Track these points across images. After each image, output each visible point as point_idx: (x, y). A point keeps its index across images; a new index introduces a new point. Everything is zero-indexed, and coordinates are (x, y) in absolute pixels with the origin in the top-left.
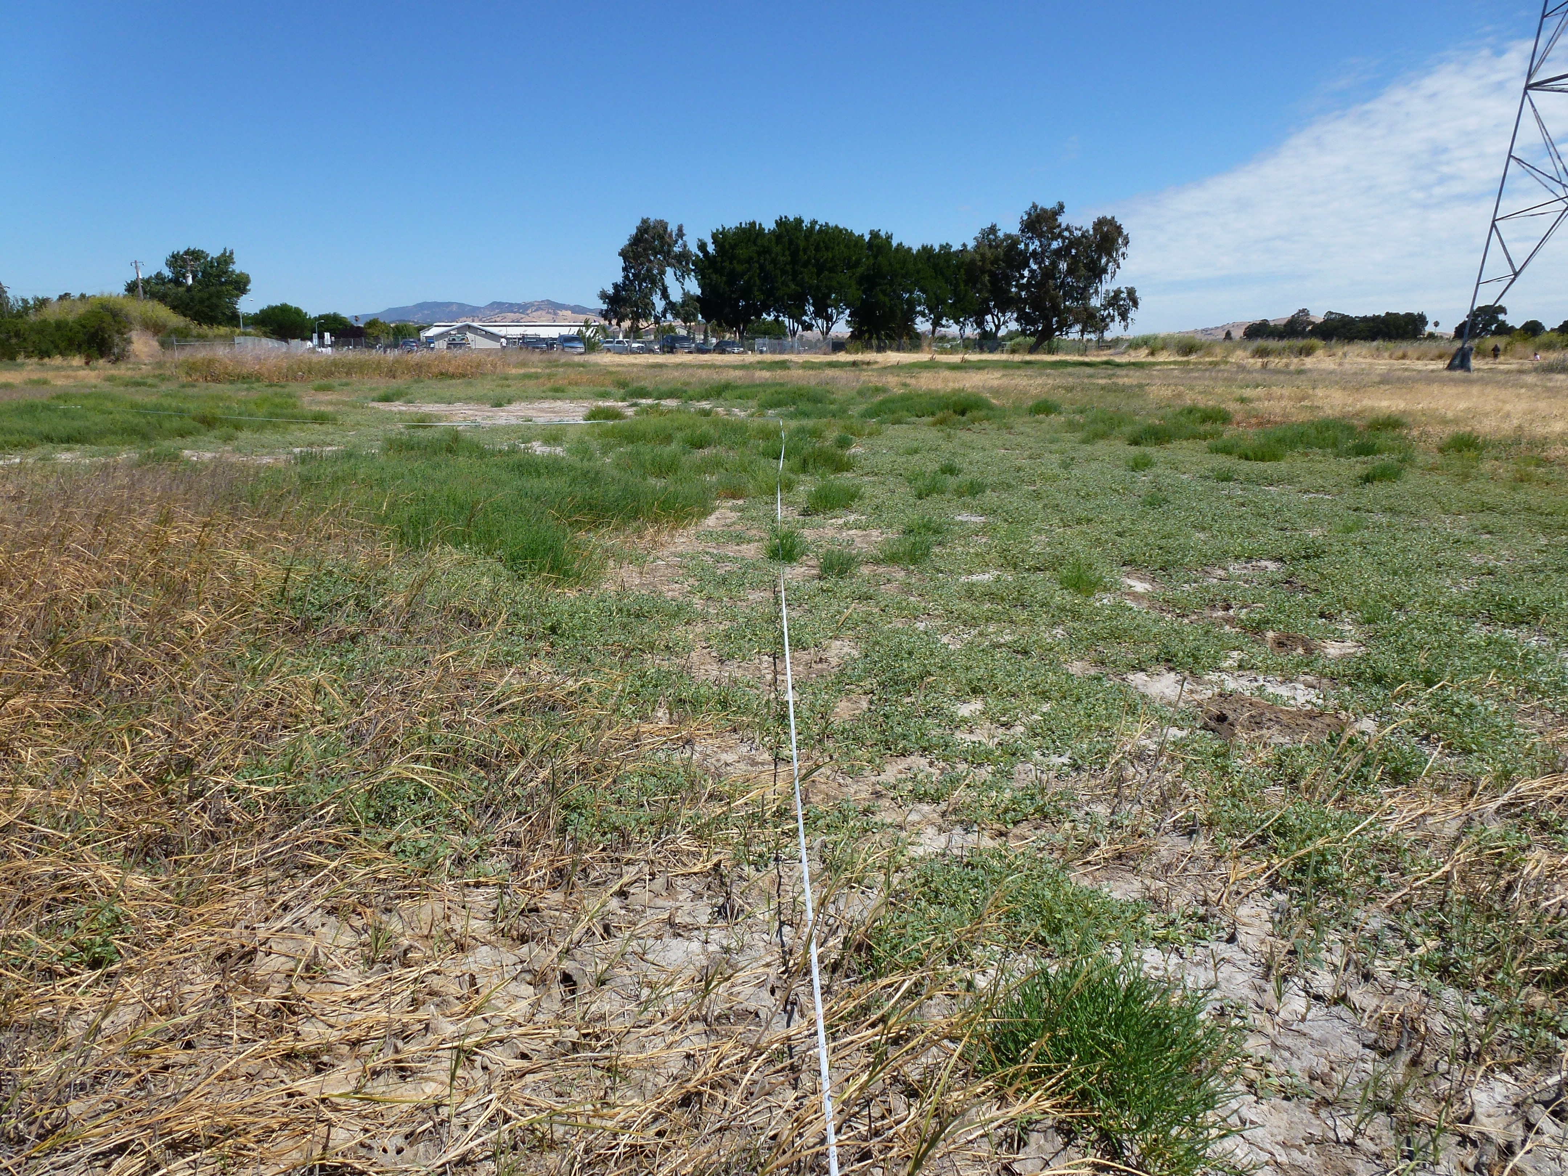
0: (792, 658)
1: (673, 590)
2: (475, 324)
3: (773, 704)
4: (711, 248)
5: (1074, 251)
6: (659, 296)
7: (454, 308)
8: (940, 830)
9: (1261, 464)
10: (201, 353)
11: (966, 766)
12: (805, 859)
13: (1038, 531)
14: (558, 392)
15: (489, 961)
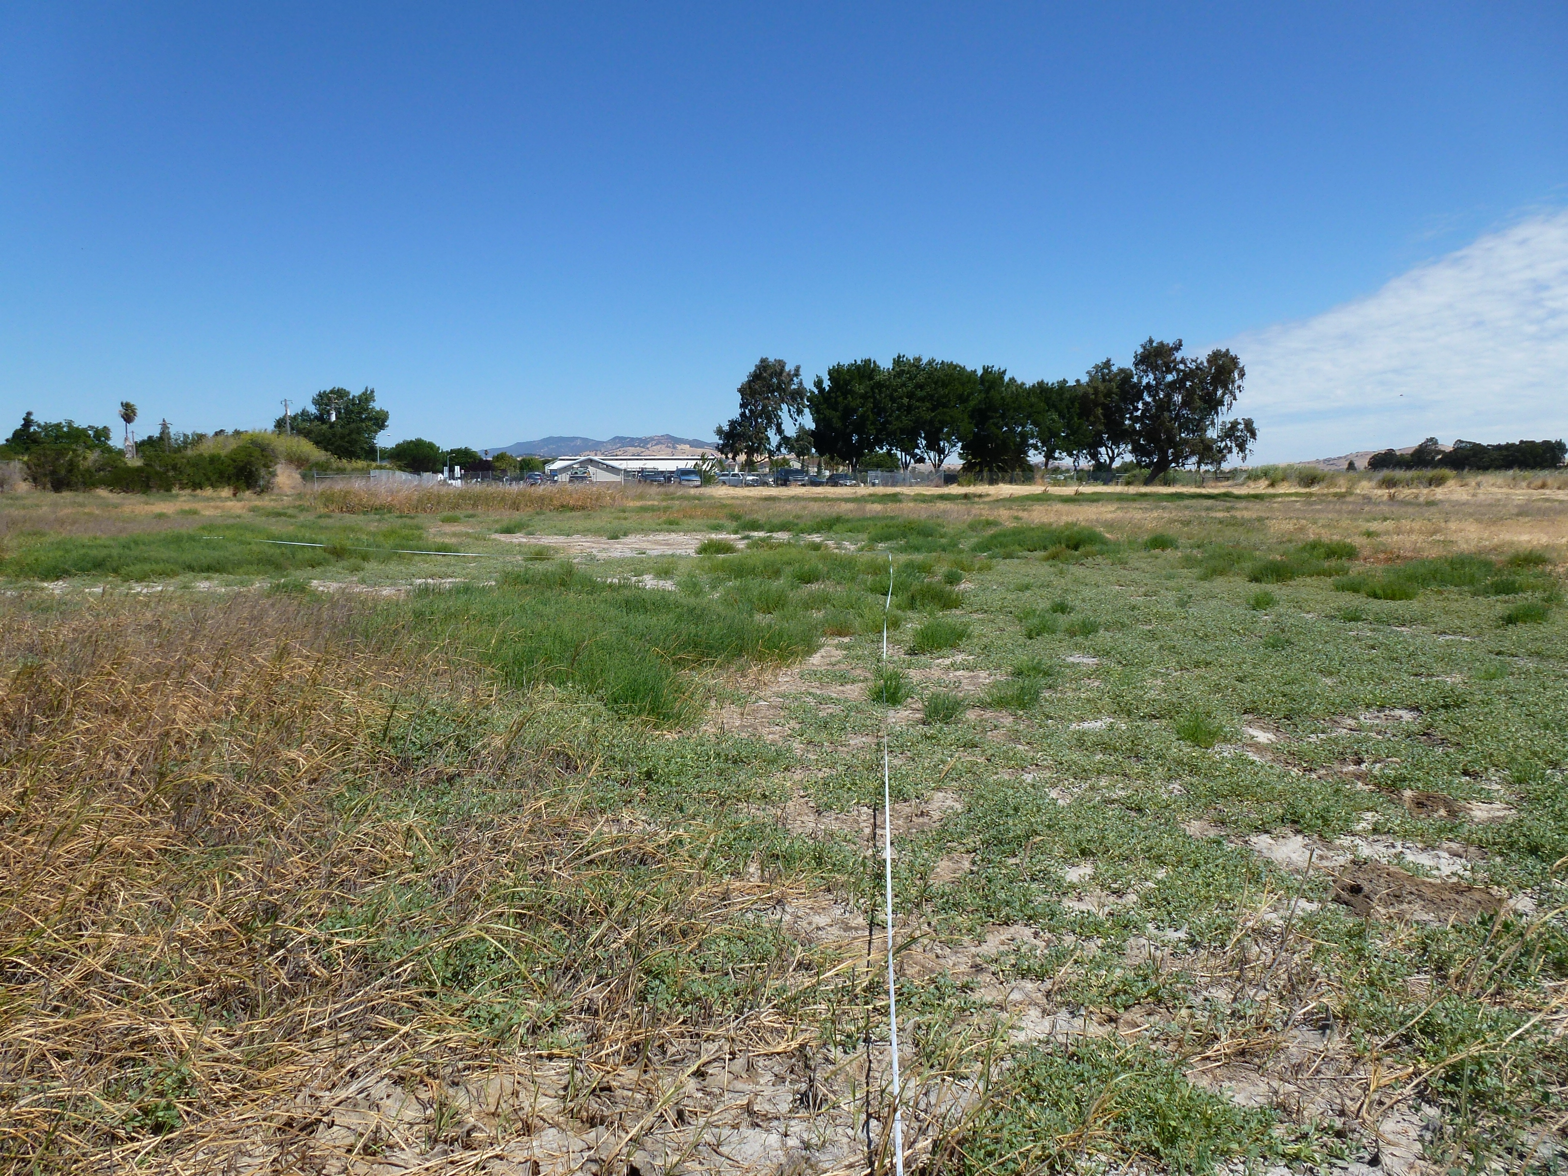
0: (892, 809)
1: (774, 733)
2: (596, 458)
3: (870, 863)
4: (827, 384)
5: (1188, 384)
6: (774, 431)
7: (579, 442)
8: (1045, 1012)
9: (1392, 604)
10: (339, 485)
11: (1073, 938)
12: (895, 1043)
13: (1154, 675)
14: (672, 525)
15: (555, 1146)
